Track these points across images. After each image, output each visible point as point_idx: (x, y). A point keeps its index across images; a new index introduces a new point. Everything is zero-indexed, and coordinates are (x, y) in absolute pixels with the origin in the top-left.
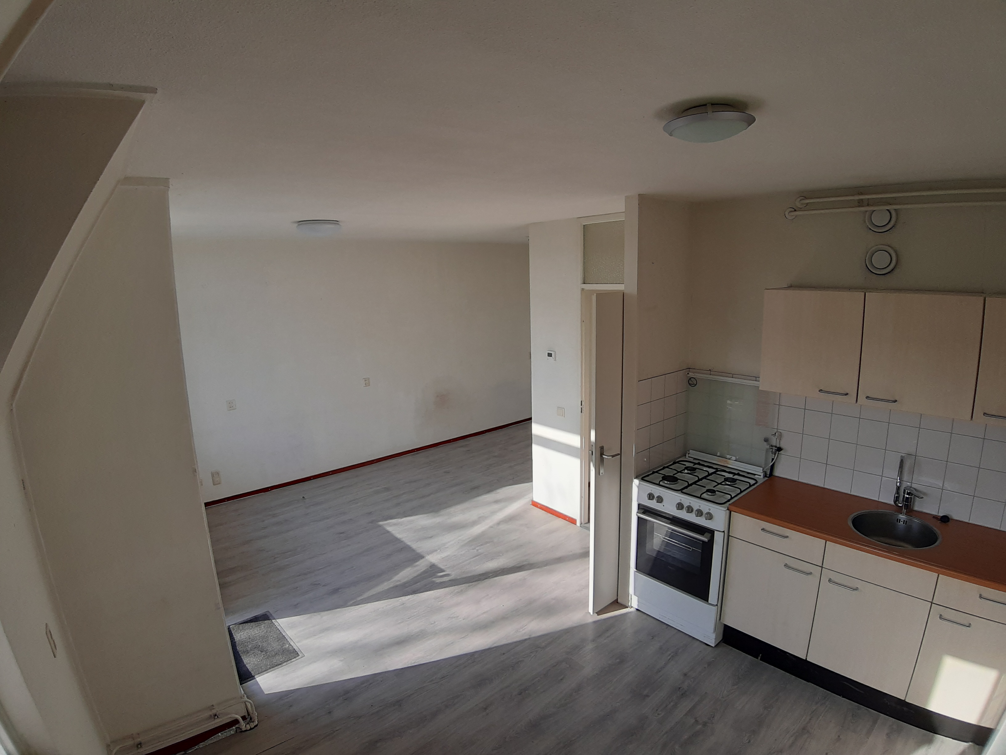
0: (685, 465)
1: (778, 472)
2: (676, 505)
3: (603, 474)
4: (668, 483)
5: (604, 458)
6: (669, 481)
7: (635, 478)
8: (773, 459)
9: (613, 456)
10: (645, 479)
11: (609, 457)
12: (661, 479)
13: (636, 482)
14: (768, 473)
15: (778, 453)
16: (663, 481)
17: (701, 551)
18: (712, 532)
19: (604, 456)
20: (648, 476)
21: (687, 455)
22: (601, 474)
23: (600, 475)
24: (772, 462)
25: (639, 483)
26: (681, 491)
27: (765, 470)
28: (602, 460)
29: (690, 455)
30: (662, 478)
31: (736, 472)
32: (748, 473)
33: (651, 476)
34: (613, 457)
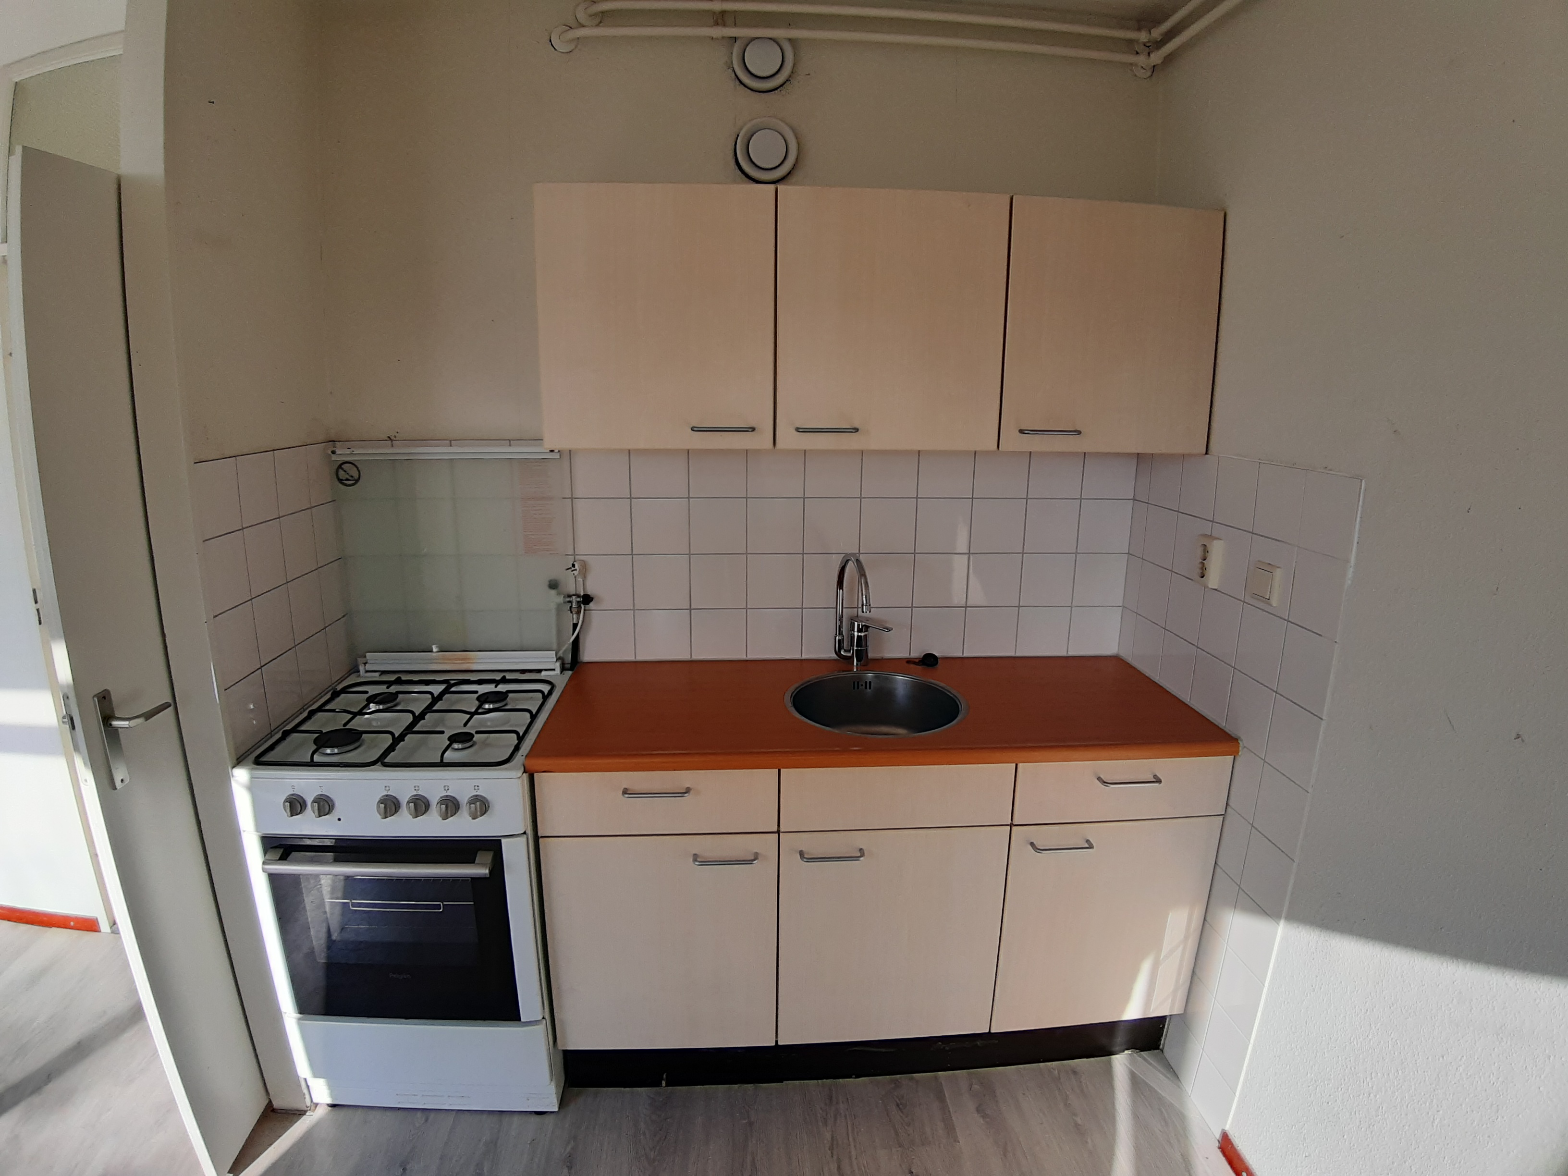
0: (366, 692)
1: (589, 654)
2: (378, 807)
3: (127, 781)
4: (336, 751)
5: (116, 730)
6: (337, 747)
7: (233, 767)
8: (575, 626)
9: (148, 716)
10: (264, 759)
11: (133, 723)
12: (315, 747)
13: (241, 776)
14: (569, 658)
15: (585, 610)
16: (320, 750)
17: (472, 903)
18: (493, 846)
19: (116, 723)
20: (271, 748)
21: (362, 668)
22: (118, 784)
23: (115, 788)
24: (573, 634)
25: (251, 774)
26: (382, 761)
27: (561, 654)
28: (112, 735)
29: (368, 667)
30: (316, 741)
31: (498, 677)
32: (523, 671)
33: (279, 749)
34: (147, 719)
